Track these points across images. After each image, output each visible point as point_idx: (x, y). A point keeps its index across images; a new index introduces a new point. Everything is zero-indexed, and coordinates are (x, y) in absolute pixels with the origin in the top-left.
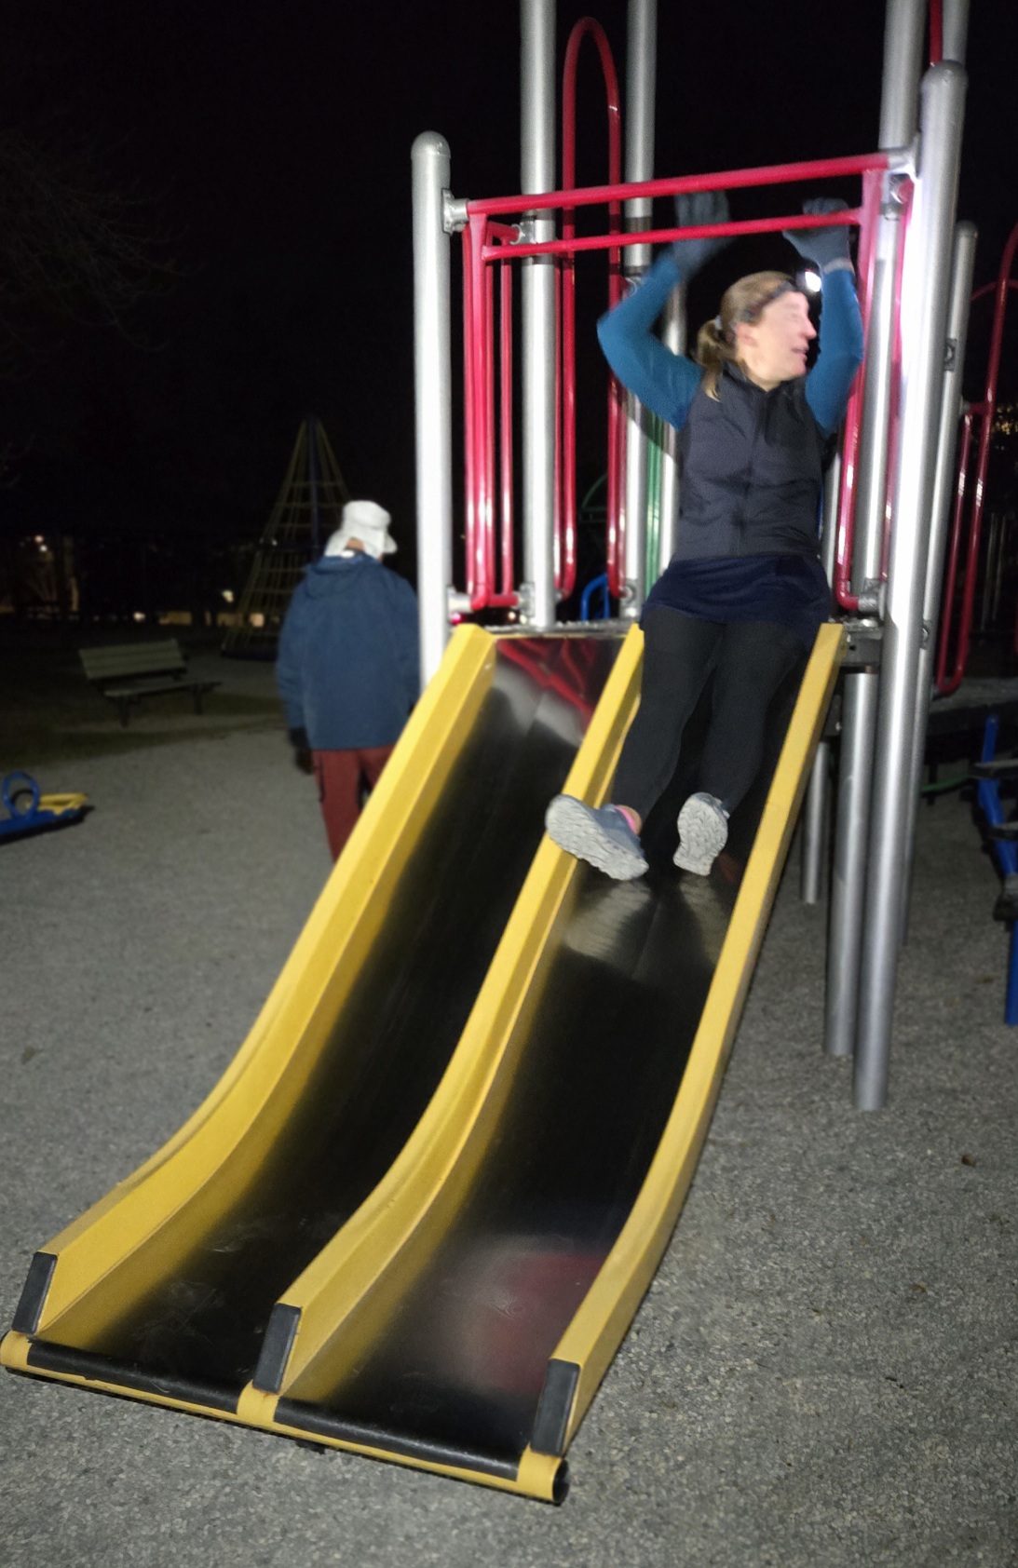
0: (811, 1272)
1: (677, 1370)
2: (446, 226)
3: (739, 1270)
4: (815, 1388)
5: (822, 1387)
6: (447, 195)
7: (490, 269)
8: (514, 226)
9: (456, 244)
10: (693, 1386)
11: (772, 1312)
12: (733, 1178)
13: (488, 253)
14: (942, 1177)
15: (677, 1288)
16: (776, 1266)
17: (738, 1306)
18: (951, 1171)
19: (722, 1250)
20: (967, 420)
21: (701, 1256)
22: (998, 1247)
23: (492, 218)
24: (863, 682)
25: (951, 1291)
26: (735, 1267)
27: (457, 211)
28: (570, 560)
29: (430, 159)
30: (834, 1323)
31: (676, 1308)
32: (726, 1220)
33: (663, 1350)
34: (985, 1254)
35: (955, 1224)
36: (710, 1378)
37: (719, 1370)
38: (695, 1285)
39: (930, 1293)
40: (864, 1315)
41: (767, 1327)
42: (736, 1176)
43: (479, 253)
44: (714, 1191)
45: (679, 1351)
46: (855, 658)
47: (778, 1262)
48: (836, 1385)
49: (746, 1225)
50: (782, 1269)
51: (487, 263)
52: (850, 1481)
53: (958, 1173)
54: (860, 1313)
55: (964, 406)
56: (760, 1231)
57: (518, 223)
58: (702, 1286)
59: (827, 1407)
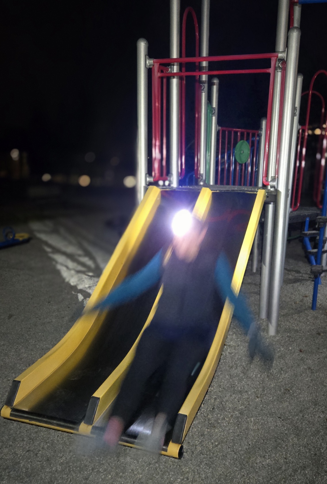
0: (256, 385)
1: (215, 416)
2: (147, 66)
3: (234, 385)
4: (257, 421)
5: (259, 420)
6: (147, 57)
7: (160, 80)
8: (167, 67)
9: (149, 72)
10: (220, 421)
11: (244, 397)
12: (232, 356)
13: (159, 74)
14: (294, 356)
15: (215, 390)
16: (245, 383)
17: (234, 396)
18: (297, 354)
19: (229, 378)
20: (300, 131)
21: (223, 380)
22: (310, 377)
23: (161, 64)
24: (271, 207)
25: (297, 391)
26: (233, 384)
27: (150, 62)
28: (184, 167)
29: (142, 46)
30: (263, 401)
31: (215, 396)
32: (230, 369)
33: (211, 409)
34: (307, 379)
35: (298, 370)
36: (225, 418)
37: (228, 416)
38: (221, 389)
39: (291, 391)
40: (271, 398)
41: (243, 402)
42: (233, 356)
43: (157, 74)
44: (226, 360)
45: (216, 410)
46: (269, 200)
47: (246, 382)
48: (264, 420)
49: (236, 370)
50: (247, 384)
51: (159, 77)
52: (268, 449)
53: (299, 355)
54: (270, 398)
55: (300, 127)
56: (240, 372)
57: (169, 66)
58: (223, 389)
59: (261, 427)
